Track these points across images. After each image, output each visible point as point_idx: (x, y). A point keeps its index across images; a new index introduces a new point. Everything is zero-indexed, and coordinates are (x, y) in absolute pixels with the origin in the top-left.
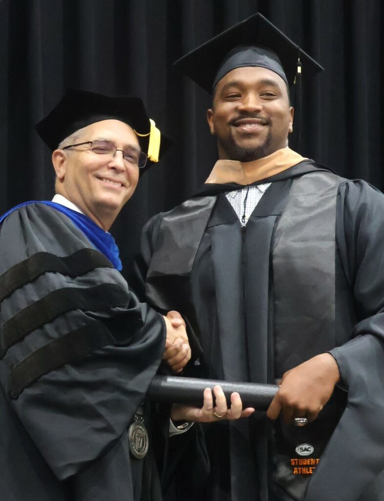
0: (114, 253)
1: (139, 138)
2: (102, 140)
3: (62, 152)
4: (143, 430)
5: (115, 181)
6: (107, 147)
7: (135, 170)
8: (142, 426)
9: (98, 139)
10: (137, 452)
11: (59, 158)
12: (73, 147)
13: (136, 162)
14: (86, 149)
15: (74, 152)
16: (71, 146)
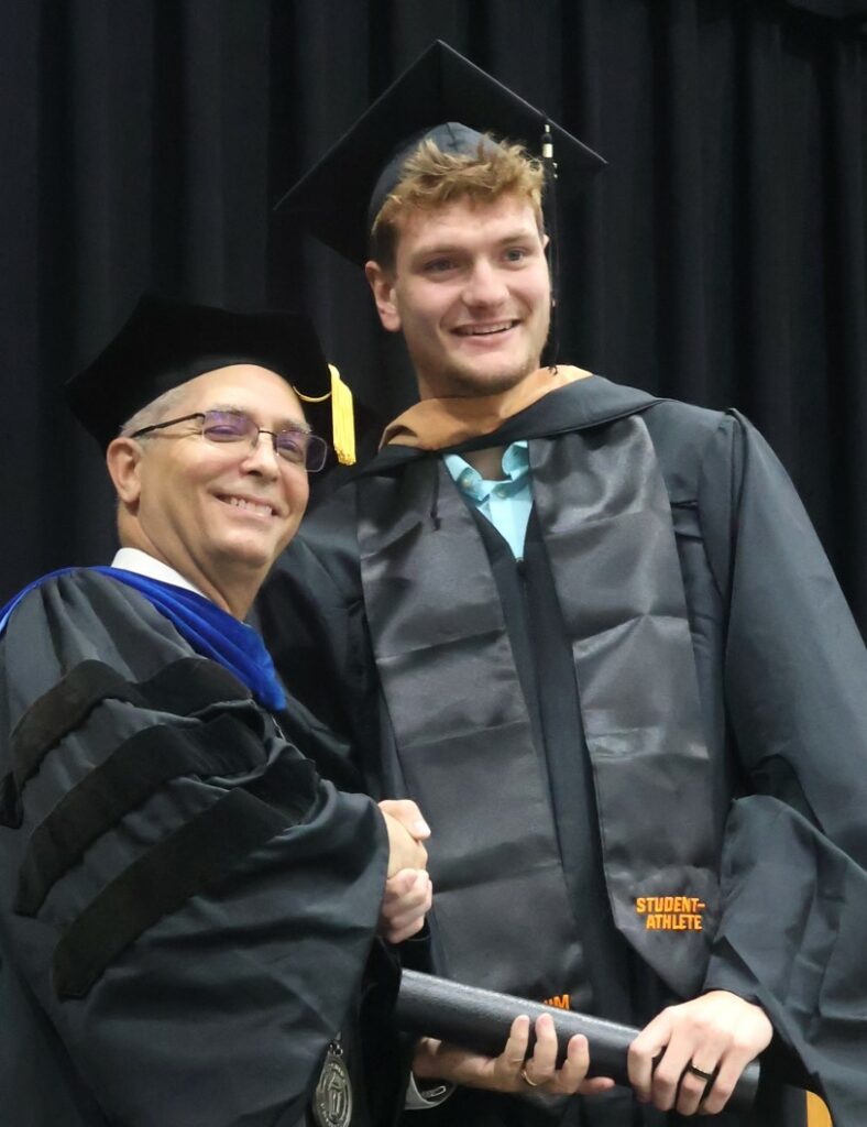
1: (305, 406)
2: (224, 410)
3: (131, 442)
4: (341, 1073)
5: (258, 503)
6: (237, 425)
7: (299, 477)
9: (214, 408)
11: (124, 458)
12: (156, 430)
13: (301, 461)
14: (189, 432)
15: (162, 441)
16: (151, 428)
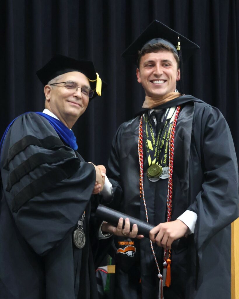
0: (74, 141)
1: (90, 83)
2: (71, 82)
3: (50, 86)
4: (82, 233)
5: (76, 104)
6: (73, 85)
7: (86, 98)
8: (81, 231)
9: (69, 81)
10: (78, 245)
11: (48, 90)
12: (56, 84)
13: (88, 95)
14: (62, 86)
15: (56, 87)
16: (54, 84)
